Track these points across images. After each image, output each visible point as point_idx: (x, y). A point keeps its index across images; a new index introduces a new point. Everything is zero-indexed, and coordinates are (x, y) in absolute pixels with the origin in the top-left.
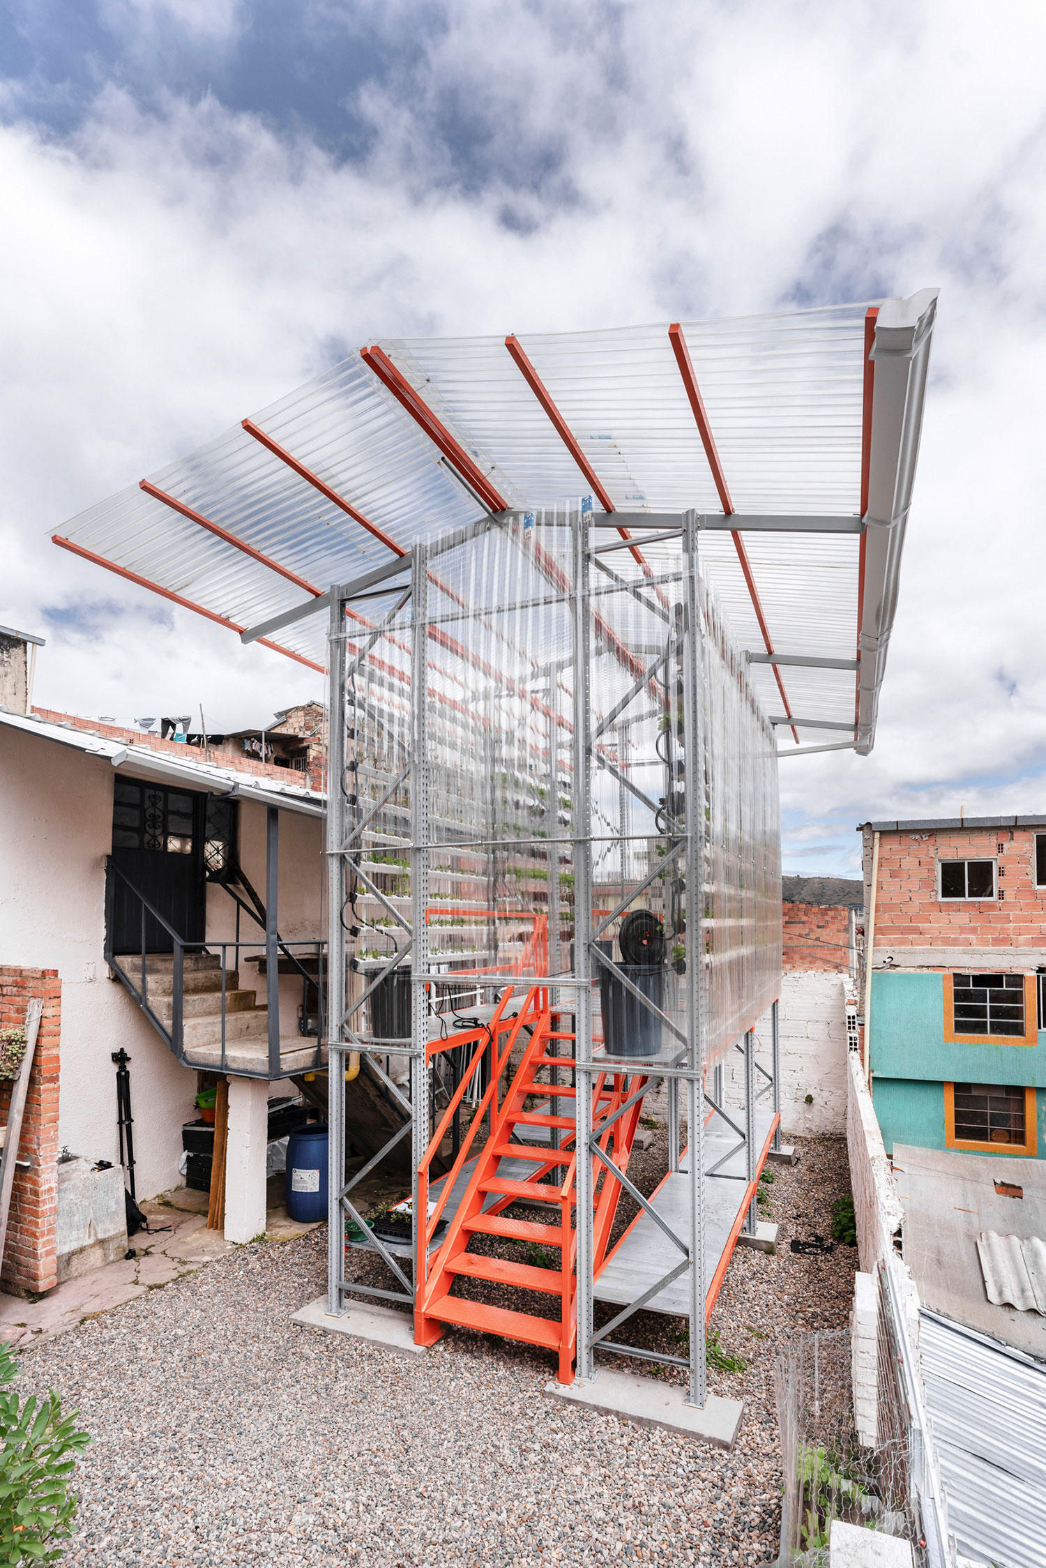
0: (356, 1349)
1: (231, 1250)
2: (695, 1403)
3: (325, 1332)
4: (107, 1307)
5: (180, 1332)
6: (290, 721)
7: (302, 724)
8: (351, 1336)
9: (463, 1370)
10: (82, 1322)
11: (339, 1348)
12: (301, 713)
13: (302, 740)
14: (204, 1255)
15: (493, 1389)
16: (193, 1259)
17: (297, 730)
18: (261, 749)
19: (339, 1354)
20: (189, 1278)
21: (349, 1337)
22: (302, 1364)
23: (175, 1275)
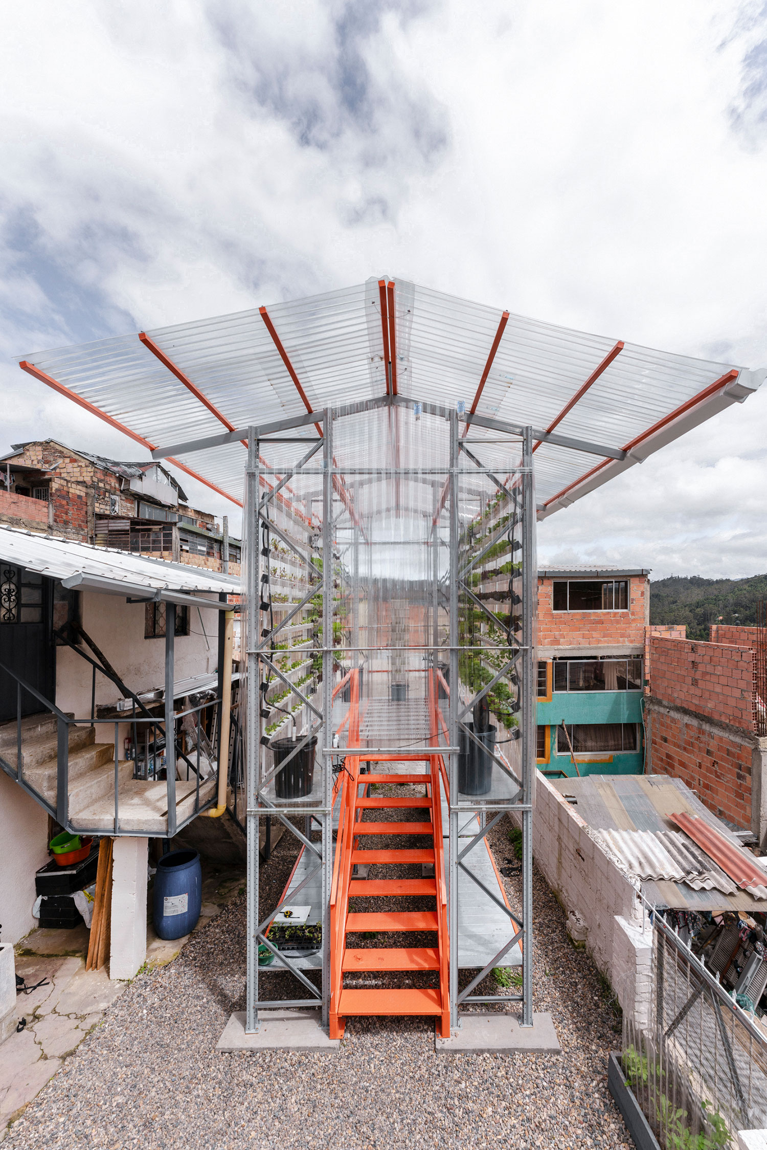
0: (286, 1060)
1: (120, 988)
2: (527, 1024)
3: (253, 1052)
4: (30, 1097)
5: (120, 1099)
6: (28, 454)
7: (40, 457)
8: (277, 1049)
9: (372, 1049)
10: (9, 1126)
11: (272, 1064)
12: (40, 448)
13: (44, 473)
14: (98, 1002)
15: (401, 1059)
16: (88, 1010)
17: (35, 462)
18: (6, 479)
19: (275, 1070)
20: (96, 1033)
21: (275, 1050)
22: (250, 1092)
23: (80, 1035)
